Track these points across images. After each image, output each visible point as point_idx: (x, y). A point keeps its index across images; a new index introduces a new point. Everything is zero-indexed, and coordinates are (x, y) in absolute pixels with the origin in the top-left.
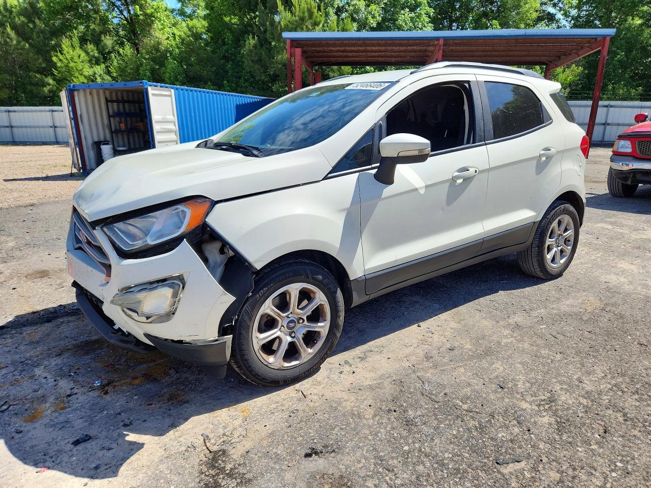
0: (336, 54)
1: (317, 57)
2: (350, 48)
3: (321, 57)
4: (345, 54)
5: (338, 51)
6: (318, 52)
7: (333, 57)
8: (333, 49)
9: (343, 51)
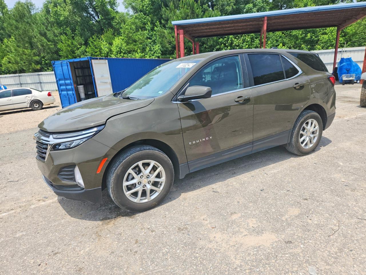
0: (205, 31)
1: (195, 33)
2: (213, 27)
3: (197, 33)
4: (211, 30)
5: (206, 29)
6: (195, 30)
7: (205, 32)
8: (203, 28)
9: (210, 29)
